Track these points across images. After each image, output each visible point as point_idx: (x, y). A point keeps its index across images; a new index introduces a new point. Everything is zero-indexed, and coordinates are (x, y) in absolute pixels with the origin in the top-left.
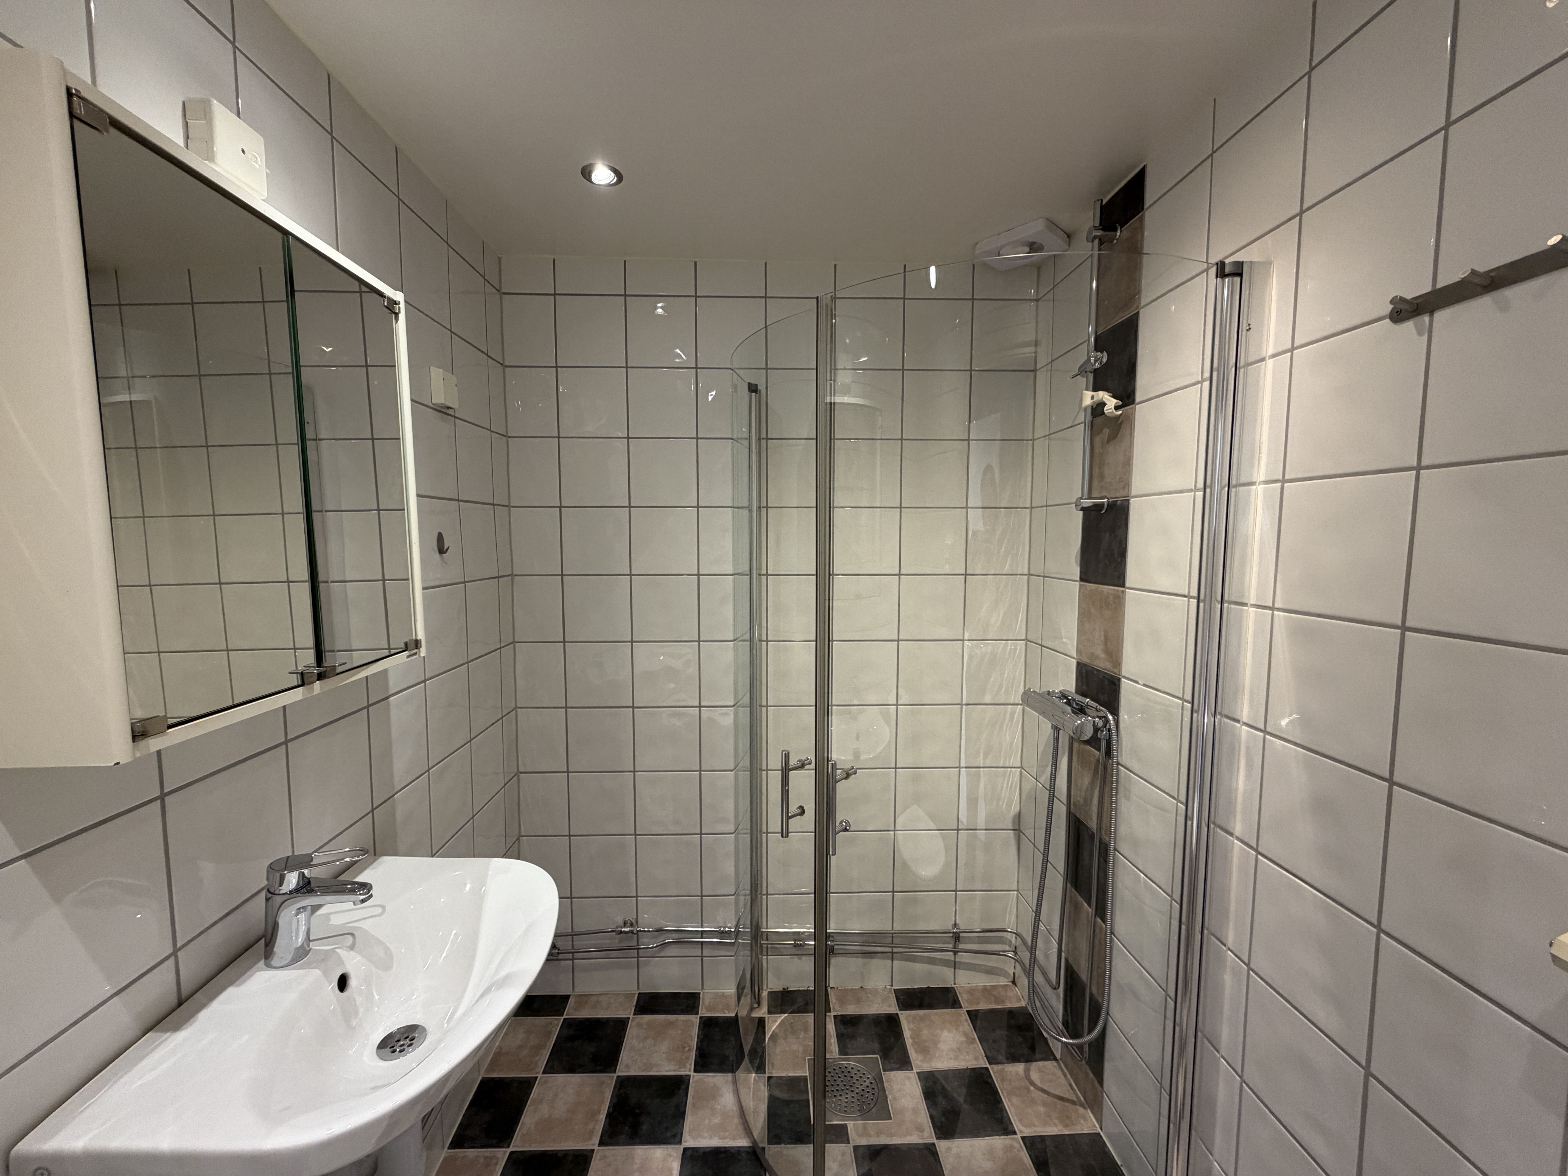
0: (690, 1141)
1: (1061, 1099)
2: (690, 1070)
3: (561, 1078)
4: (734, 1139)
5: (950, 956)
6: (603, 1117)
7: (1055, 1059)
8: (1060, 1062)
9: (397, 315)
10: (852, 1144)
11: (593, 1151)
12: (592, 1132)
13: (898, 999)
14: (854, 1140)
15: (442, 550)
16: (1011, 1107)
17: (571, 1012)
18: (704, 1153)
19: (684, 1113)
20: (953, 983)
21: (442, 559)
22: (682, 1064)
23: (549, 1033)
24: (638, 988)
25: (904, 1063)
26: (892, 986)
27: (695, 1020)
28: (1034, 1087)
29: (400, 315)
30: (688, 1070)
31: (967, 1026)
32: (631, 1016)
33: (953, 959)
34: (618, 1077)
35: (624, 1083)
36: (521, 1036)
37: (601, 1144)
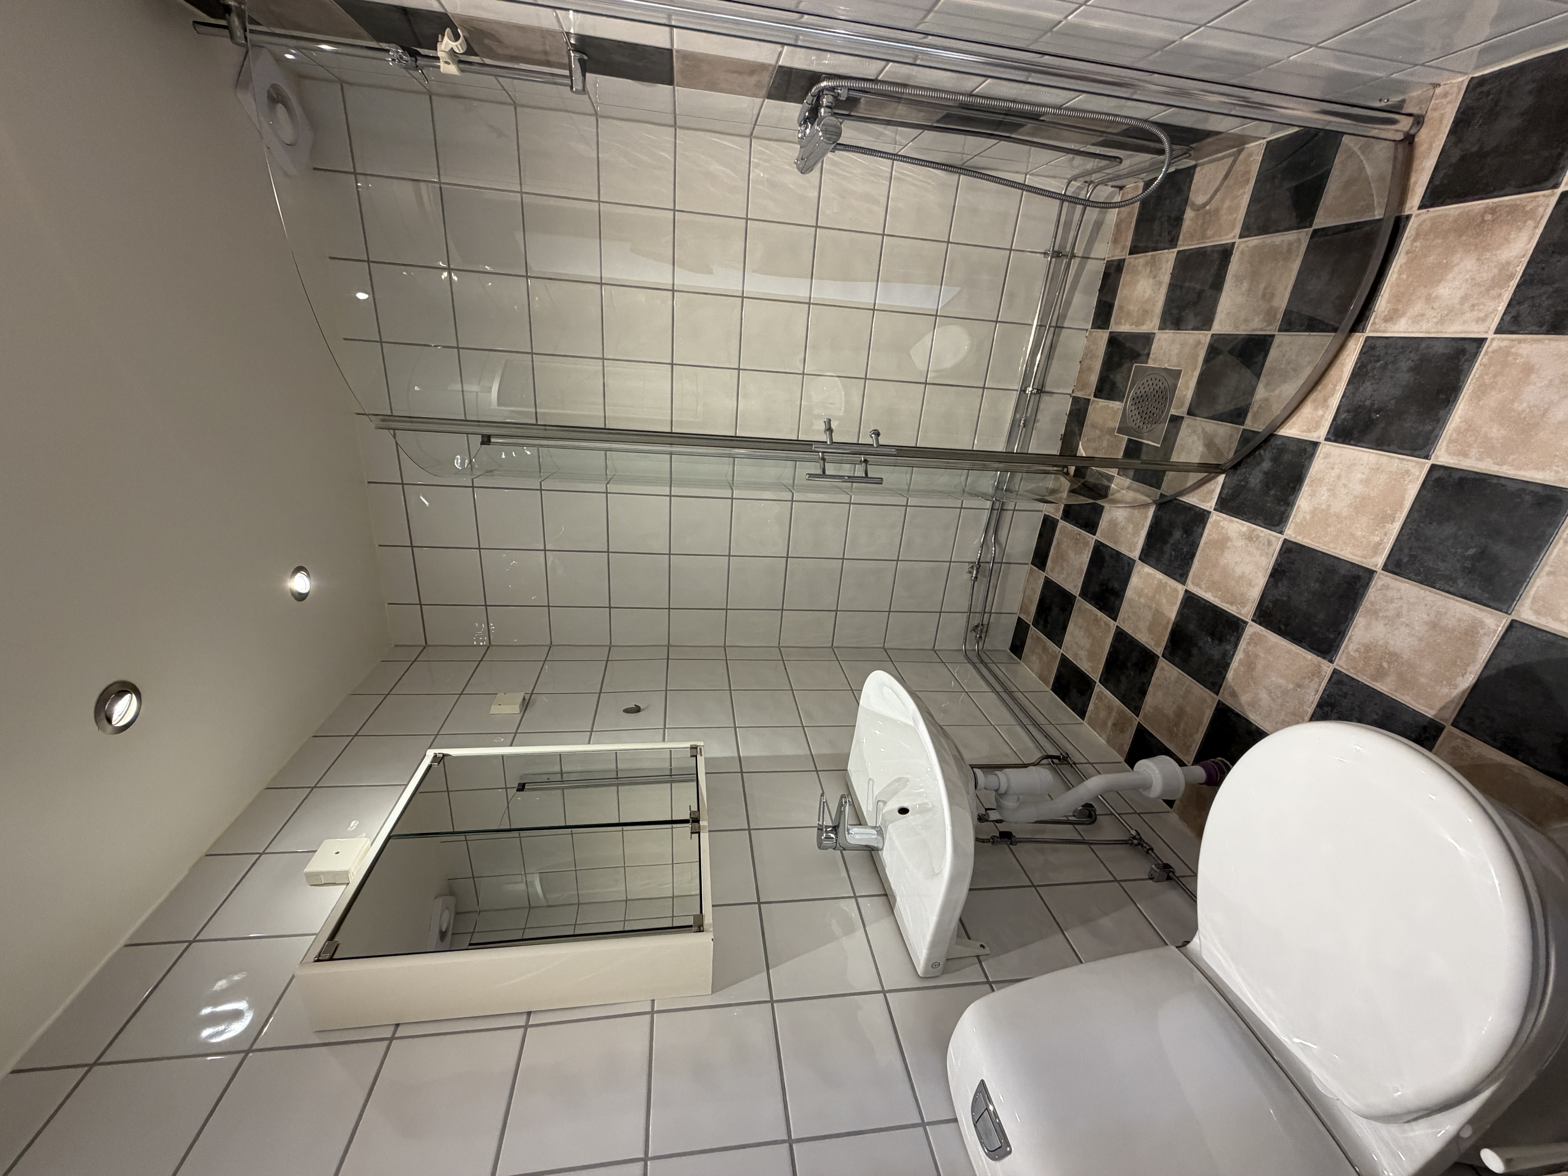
0: (1135, 554)
1: (1226, 177)
2: (1092, 539)
3: (1067, 637)
4: (1146, 518)
5: (1075, 263)
6: (1100, 614)
7: (1195, 167)
8: (1199, 162)
9: (444, 755)
10: (1185, 415)
11: (1117, 627)
12: (1106, 624)
13: (1100, 328)
14: (1183, 413)
15: (637, 710)
16: (1215, 239)
17: (1029, 619)
18: (1147, 544)
19: (1117, 551)
20: (1102, 262)
21: (644, 710)
22: (1086, 544)
23: (1038, 638)
24: (1027, 564)
25: (1147, 339)
26: (1087, 330)
27: (1062, 524)
28: (1207, 205)
29: (444, 753)
30: (1091, 539)
31: (1141, 259)
32: (1045, 574)
33: (1079, 259)
34: (1079, 596)
35: (1084, 594)
36: (1034, 658)
37: (1115, 620)
